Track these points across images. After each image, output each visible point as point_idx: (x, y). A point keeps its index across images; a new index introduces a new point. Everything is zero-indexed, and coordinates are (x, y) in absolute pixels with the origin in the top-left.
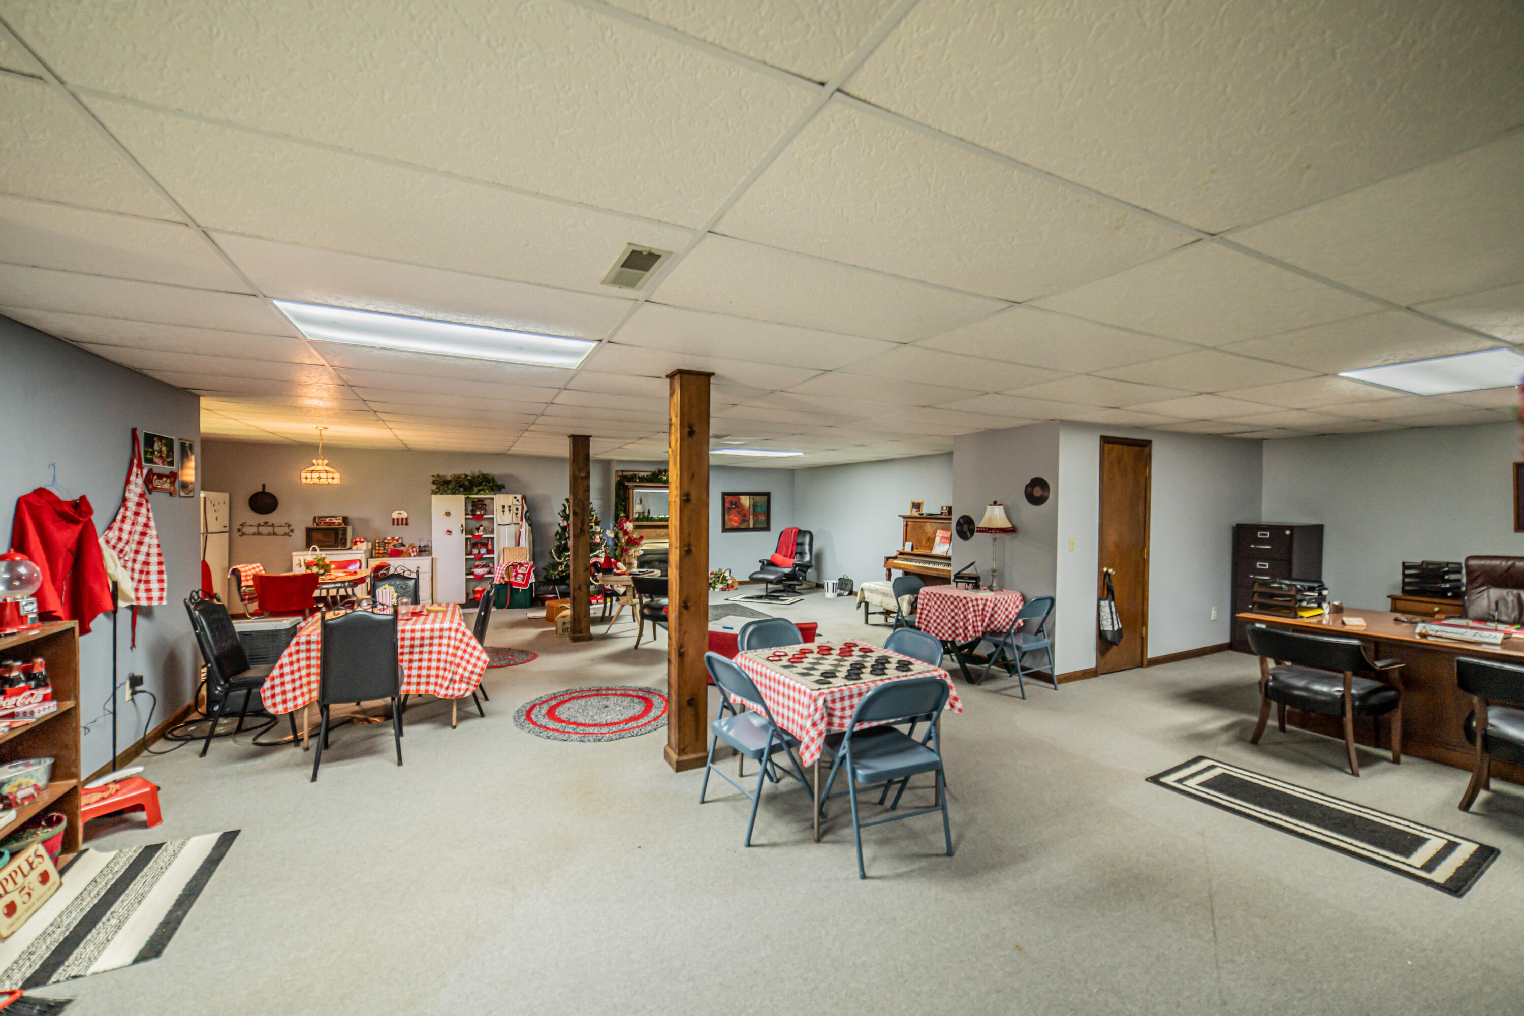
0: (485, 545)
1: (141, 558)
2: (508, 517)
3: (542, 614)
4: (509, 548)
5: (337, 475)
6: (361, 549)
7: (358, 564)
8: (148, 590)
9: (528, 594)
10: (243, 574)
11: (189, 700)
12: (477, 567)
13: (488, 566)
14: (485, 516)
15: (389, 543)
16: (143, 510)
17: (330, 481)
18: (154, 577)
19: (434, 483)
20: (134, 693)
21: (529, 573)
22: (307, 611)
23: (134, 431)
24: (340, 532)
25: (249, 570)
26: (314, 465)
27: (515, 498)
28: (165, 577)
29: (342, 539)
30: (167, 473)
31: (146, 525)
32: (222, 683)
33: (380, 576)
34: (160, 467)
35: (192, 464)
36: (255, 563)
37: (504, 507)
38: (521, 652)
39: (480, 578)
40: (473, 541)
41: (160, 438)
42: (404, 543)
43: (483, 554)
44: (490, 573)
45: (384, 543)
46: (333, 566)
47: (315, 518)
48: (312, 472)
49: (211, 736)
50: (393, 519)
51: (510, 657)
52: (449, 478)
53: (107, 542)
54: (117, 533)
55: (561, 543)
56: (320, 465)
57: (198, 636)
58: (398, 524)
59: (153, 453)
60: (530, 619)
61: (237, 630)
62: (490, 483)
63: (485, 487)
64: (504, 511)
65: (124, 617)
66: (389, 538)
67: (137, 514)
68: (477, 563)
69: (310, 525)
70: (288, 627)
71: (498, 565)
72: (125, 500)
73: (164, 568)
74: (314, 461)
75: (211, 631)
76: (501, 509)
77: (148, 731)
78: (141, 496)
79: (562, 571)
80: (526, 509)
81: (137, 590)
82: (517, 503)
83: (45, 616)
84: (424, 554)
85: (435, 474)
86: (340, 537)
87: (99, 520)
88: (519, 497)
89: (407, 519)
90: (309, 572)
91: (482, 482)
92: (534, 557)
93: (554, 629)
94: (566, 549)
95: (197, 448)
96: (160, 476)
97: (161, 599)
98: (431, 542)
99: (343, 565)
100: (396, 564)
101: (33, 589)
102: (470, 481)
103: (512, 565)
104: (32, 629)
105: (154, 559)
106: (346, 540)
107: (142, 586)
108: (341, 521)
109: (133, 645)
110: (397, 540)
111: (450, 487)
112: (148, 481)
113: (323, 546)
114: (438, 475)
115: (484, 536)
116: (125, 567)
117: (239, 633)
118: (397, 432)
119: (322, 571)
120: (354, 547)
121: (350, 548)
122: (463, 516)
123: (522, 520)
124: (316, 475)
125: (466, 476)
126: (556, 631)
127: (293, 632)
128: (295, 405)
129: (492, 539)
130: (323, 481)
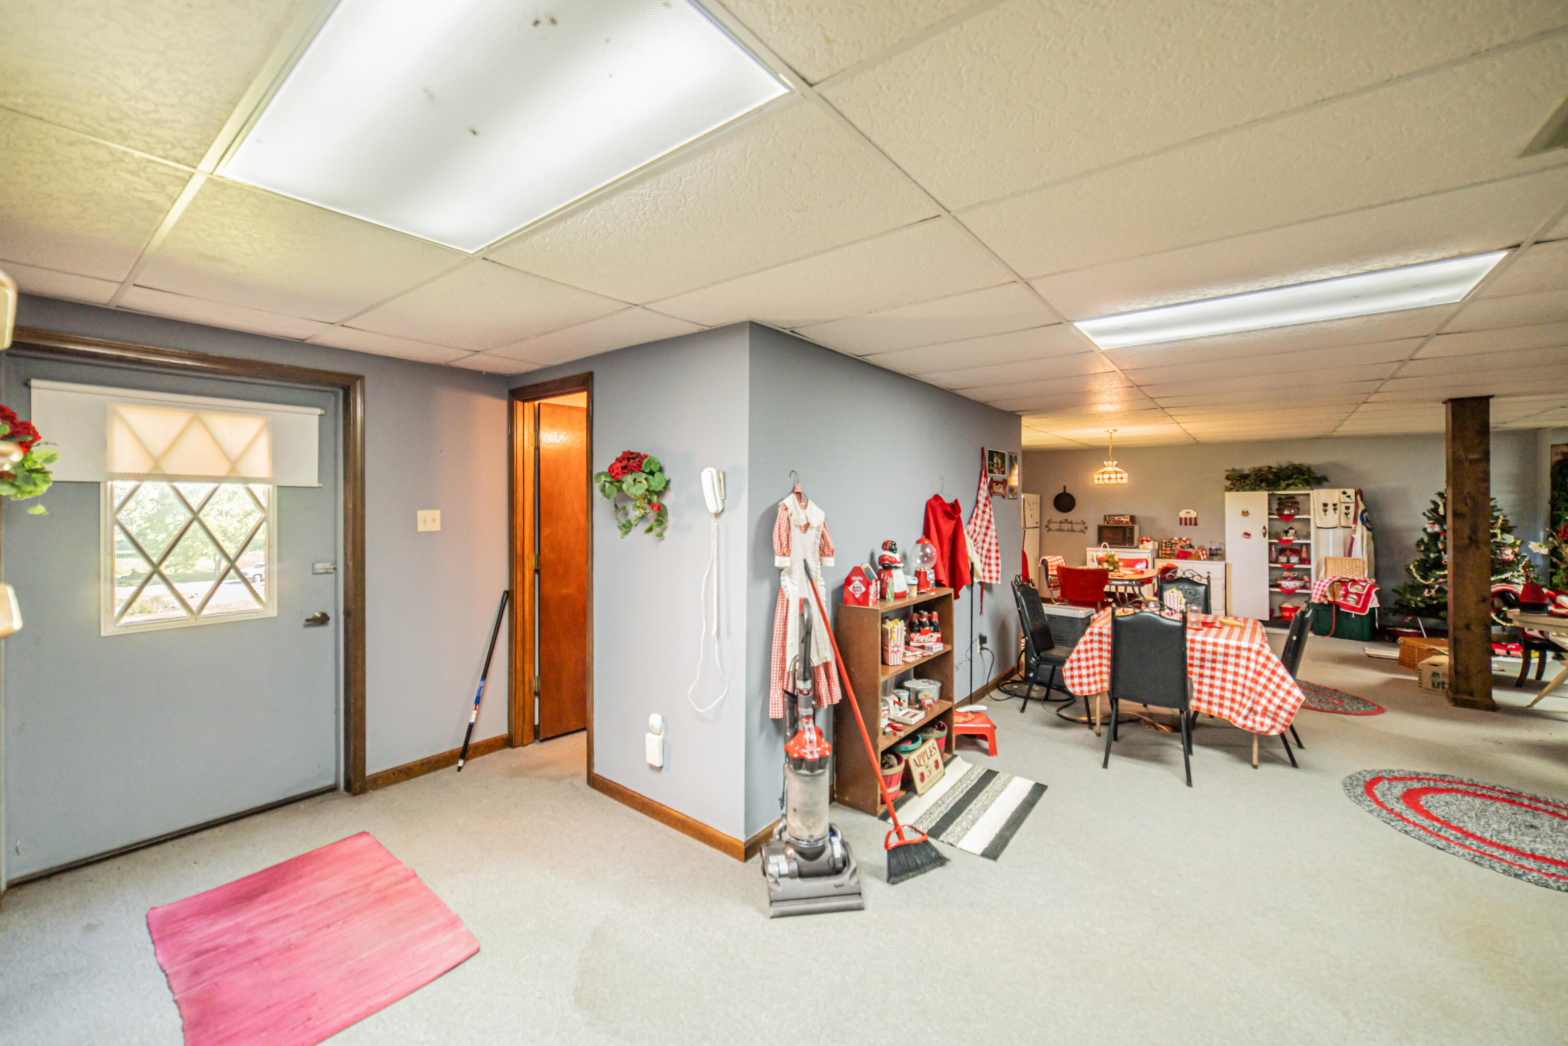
0: (1296, 552)
1: (986, 546)
2: (1332, 518)
3: (1394, 653)
4: (1334, 559)
5: (1125, 475)
6: (1147, 549)
7: (1144, 564)
8: (990, 571)
9: (1367, 622)
10: (1049, 564)
11: (1013, 663)
12: (1285, 578)
13: (1302, 579)
14: (1297, 517)
15: (1176, 544)
16: (988, 510)
17: (1119, 481)
18: (993, 561)
19: (1228, 478)
20: (982, 649)
21: (1368, 595)
22: (1099, 605)
23: (983, 449)
24: (1128, 531)
25: (1055, 561)
26: (1105, 466)
27: (1344, 493)
28: (1000, 562)
29: (1129, 538)
30: (1001, 480)
31: (989, 521)
32: (1035, 655)
33: (1167, 578)
34: (998, 476)
35: (1016, 472)
36: (1058, 555)
37: (1325, 505)
38: (1356, 699)
39: (1290, 593)
40: (1280, 547)
41: (997, 453)
42: (1193, 544)
43: (1294, 564)
44: (1304, 587)
45: (1170, 544)
46: (1121, 564)
47: (1105, 516)
48: (1103, 473)
49: (1027, 698)
50: (1181, 519)
51: (1336, 702)
52: (1246, 472)
53: (968, 533)
54: (973, 526)
55: (1428, 556)
56: (1110, 466)
57: (1020, 612)
58: (1186, 524)
59: (993, 465)
60: (1369, 656)
61: (1046, 612)
62: (1303, 475)
63: (1297, 481)
64: (1325, 511)
65: (977, 588)
66: (1176, 539)
67: (984, 512)
68: (1286, 574)
69: (1102, 523)
70: (1083, 616)
71: (1317, 579)
72: (977, 502)
73: (999, 555)
74: (1105, 463)
75: (1028, 609)
76: (1322, 507)
77: (990, 680)
78: (987, 498)
79: (1431, 598)
80: (1362, 507)
81: (984, 570)
82: (1348, 500)
83: (938, 583)
84: (1215, 558)
85: (1230, 468)
86: (1128, 535)
87: (964, 516)
88: (1351, 492)
89: (1196, 519)
90: (1100, 567)
91: (1293, 474)
92: (1377, 572)
93: (1416, 679)
94: (1439, 565)
95: (1020, 459)
96: (997, 483)
97: (997, 579)
98: (1224, 545)
99: (1131, 564)
100: (1184, 567)
101: (932, 564)
102: (1275, 474)
103: (1339, 581)
104: (932, 591)
105: (993, 548)
106: (1133, 538)
107: (987, 568)
108: (1128, 520)
109: (981, 613)
110: (1185, 542)
111: (1247, 482)
112: (990, 487)
113: (1114, 543)
114: (1233, 469)
115: (1295, 542)
116: (977, 552)
117: (1047, 615)
118: (1184, 426)
119: (1111, 568)
120: (1141, 546)
121: (1137, 547)
122: (1266, 517)
123: (1355, 521)
124: (1106, 476)
125: (1270, 468)
126: (1420, 683)
127: (1087, 622)
128: (1089, 412)
129: (1308, 545)
130: (1113, 481)
